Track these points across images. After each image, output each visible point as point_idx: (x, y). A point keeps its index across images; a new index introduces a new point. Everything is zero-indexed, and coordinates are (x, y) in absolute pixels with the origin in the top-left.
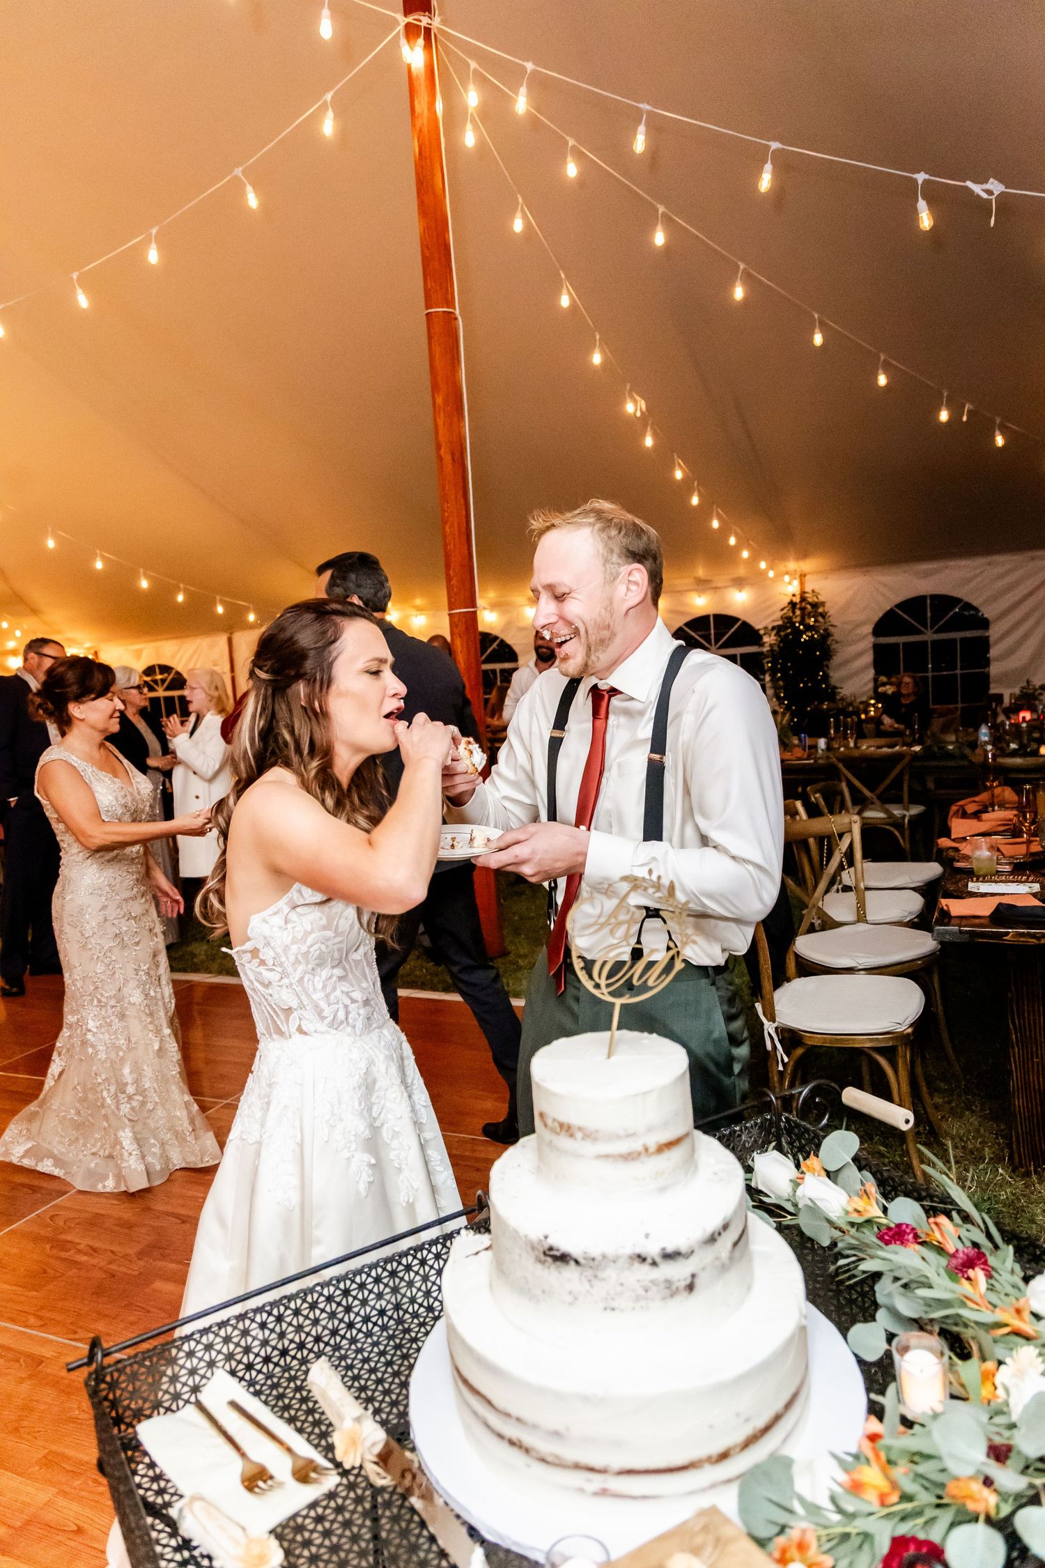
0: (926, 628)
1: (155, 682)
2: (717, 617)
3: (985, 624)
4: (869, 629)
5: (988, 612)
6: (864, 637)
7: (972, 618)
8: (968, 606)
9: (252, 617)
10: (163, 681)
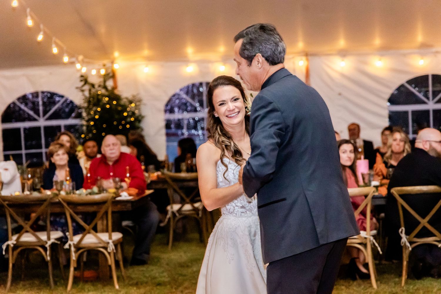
2: (435, 76)
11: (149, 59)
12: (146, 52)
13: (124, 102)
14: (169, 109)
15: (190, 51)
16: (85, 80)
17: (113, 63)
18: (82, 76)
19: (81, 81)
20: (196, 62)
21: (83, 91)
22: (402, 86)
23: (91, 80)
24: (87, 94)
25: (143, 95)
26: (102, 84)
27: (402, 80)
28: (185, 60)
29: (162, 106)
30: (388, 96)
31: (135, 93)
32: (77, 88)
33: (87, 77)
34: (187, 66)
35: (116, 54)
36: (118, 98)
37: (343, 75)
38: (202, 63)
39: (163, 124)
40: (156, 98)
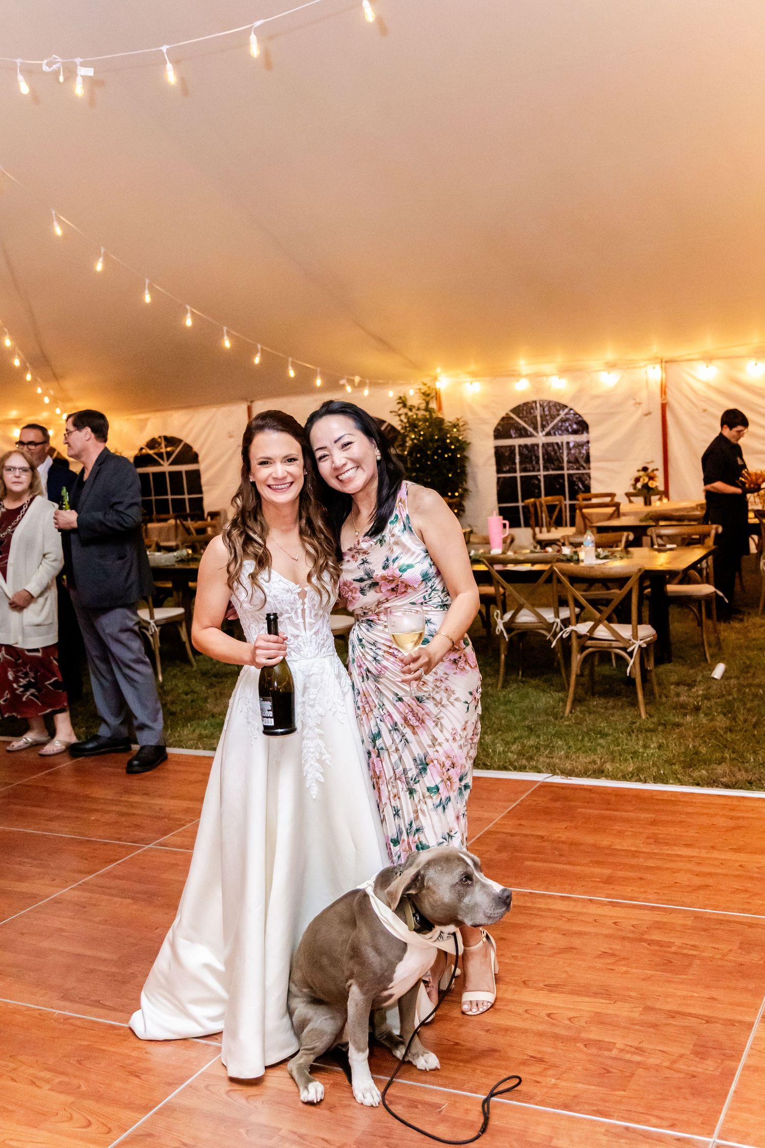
1: (160, 455)
9: (319, 382)
10: (169, 454)
11: (475, 375)
12: (473, 367)
13: (447, 424)
14: (501, 432)
15: (522, 363)
16: (403, 402)
17: (435, 379)
18: (400, 398)
19: (399, 403)
20: (527, 376)
21: (399, 415)
23: (409, 403)
24: (403, 417)
25: (468, 417)
26: (423, 406)
28: (515, 375)
29: (491, 430)
31: (459, 417)
32: (391, 412)
33: (406, 399)
34: (518, 381)
35: (439, 370)
36: (441, 421)
38: (535, 377)
39: (492, 452)
40: (484, 421)
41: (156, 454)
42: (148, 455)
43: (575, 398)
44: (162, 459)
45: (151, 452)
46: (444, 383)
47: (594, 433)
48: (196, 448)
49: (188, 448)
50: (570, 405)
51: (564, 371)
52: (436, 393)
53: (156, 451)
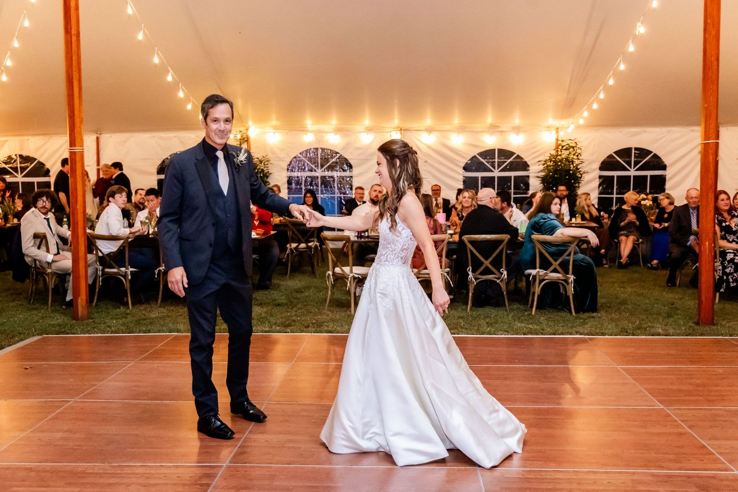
0: (631, 168)
1: (15, 169)
2: (500, 151)
3: (664, 167)
4: (597, 165)
5: (666, 161)
6: (594, 170)
7: (657, 163)
8: (655, 156)
10: (23, 169)
11: (276, 128)
12: (274, 122)
14: (290, 168)
15: (309, 123)
17: (247, 129)
20: (312, 132)
22: (475, 157)
25: (270, 156)
27: (475, 152)
28: (304, 130)
29: (285, 165)
30: (463, 165)
31: (265, 155)
34: (306, 135)
35: (250, 123)
37: (429, 147)
38: (318, 133)
39: (286, 180)
40: (281, 160)
41: (10, 168)
42: (4, 168)
43: (344, 148)
44: (17, 171)
45: (7, 166)
46: (254, 132)
47: (355, 171)
48: (48, 166)
49: (41, 165)
50: (341, 153)
51: (338, 130)
52: (248, 138)
53: (10, 166)
